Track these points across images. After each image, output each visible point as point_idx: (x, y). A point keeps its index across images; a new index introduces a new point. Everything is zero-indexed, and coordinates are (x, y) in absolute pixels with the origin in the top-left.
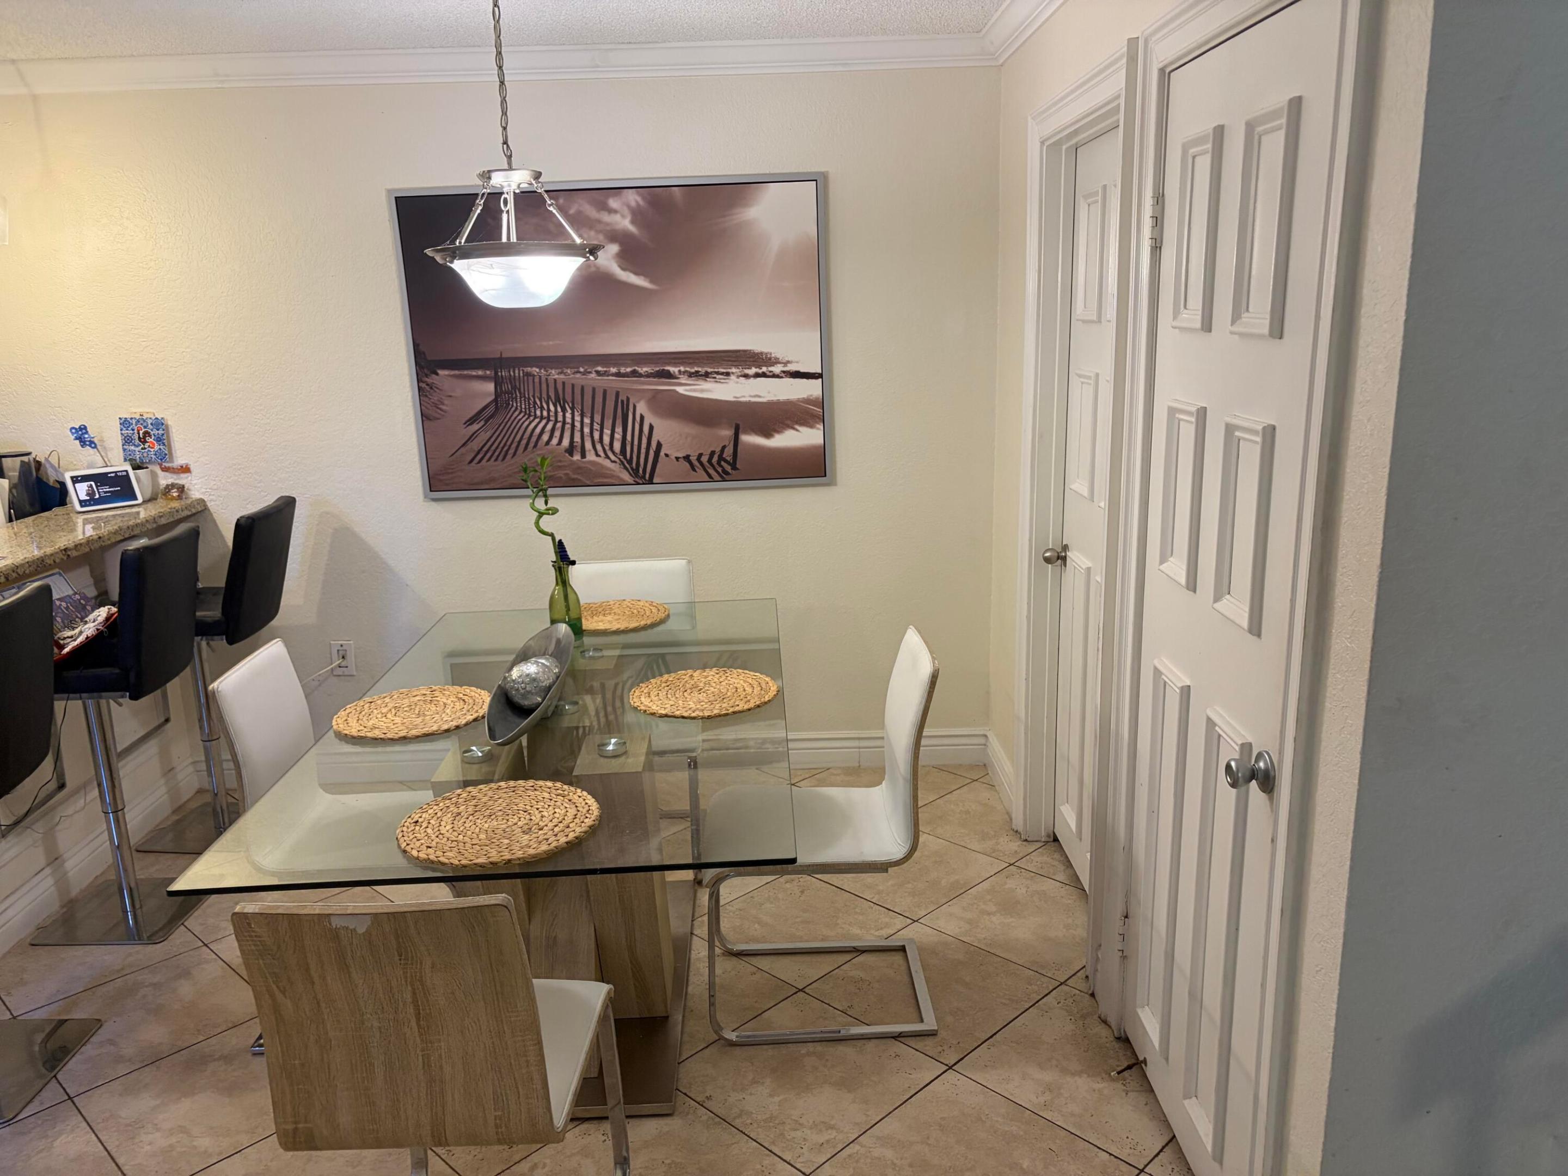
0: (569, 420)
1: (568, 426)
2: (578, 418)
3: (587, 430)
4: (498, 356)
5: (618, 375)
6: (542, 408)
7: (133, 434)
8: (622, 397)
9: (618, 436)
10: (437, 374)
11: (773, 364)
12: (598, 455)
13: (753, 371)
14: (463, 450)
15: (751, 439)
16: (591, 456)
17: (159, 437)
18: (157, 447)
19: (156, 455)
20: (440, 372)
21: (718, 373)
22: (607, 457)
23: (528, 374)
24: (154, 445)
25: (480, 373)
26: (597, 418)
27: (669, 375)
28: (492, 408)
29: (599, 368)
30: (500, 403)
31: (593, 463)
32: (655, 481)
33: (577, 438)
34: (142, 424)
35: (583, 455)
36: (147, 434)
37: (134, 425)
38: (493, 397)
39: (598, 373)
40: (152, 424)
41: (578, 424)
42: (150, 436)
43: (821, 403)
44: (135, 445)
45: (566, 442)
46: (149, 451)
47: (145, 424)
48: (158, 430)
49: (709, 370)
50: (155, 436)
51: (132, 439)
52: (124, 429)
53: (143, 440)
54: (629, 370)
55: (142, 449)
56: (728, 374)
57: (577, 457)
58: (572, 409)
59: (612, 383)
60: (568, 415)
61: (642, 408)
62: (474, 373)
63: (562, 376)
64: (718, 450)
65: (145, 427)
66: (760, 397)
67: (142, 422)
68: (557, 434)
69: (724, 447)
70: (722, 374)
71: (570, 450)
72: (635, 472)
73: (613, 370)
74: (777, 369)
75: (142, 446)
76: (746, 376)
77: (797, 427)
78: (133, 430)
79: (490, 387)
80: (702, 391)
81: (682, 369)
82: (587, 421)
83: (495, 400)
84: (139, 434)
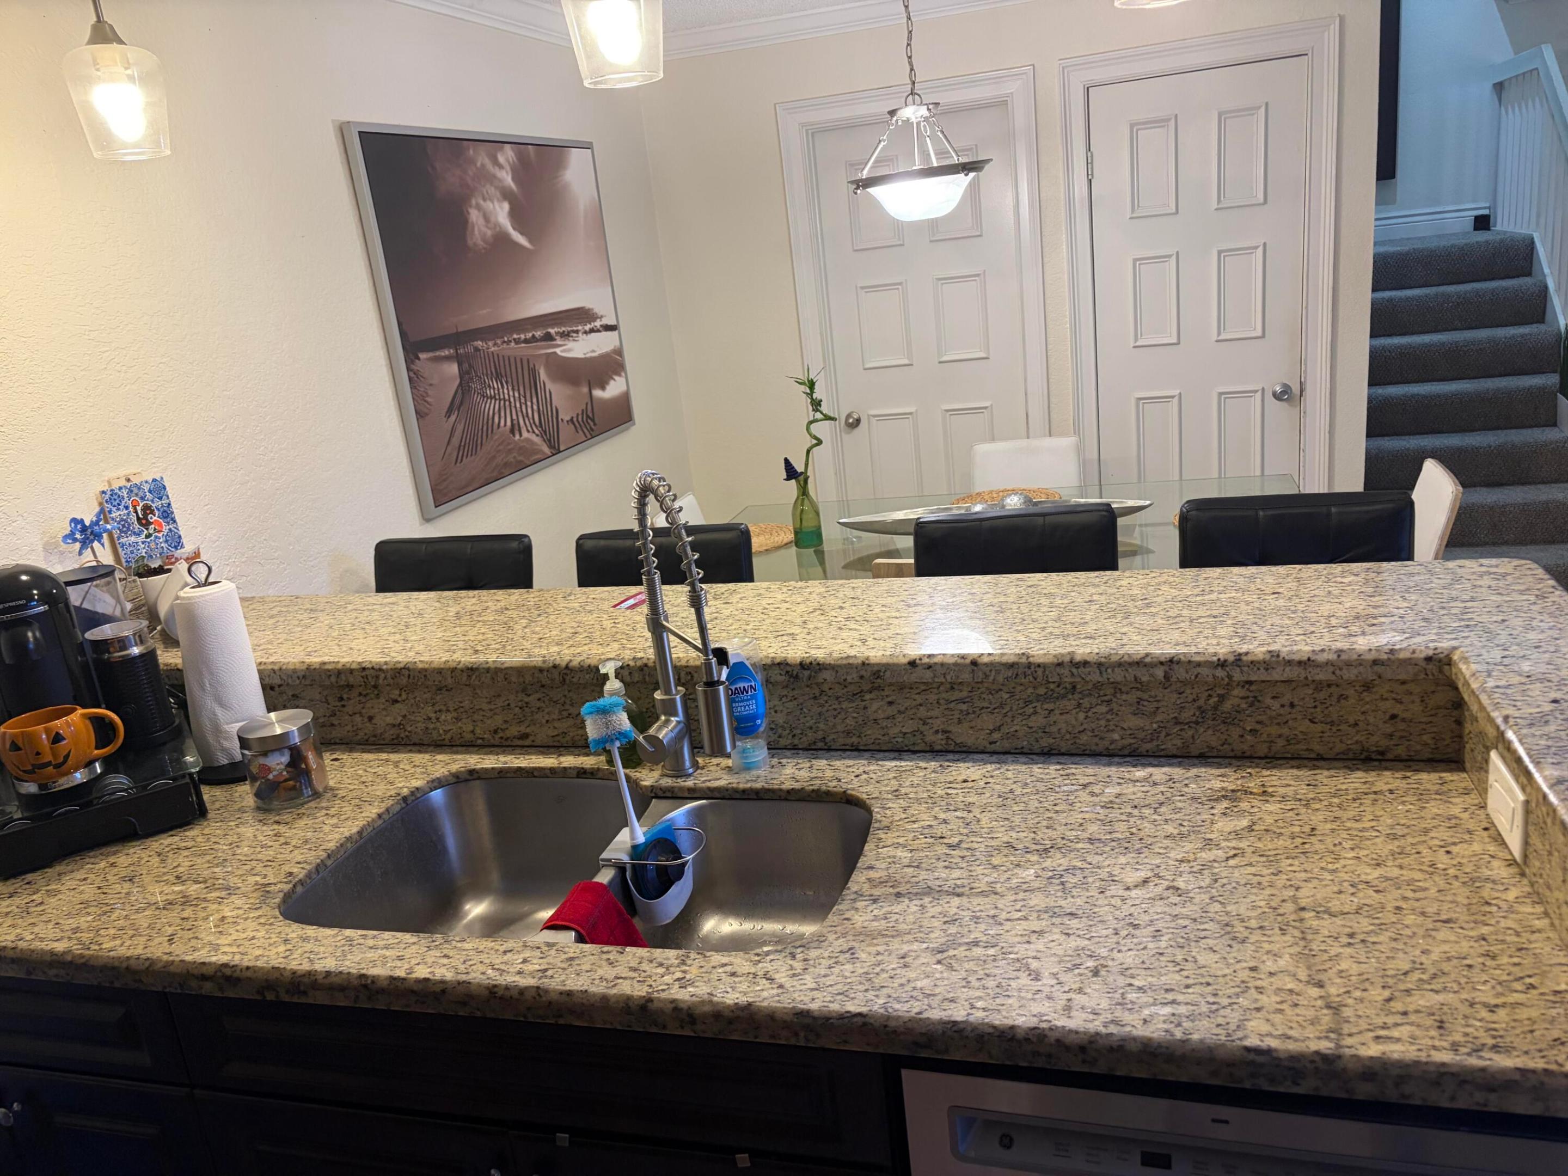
0: (507, 397)
1: (507, 403)
2: (511, 393)
3: (518, 405)
4: (455, 331)
5: (526, 341)
6: (489, 386)
7: (128, 514)
8: (531, 366)
9: (535, 407)
10: (418, 359)
11: (594, 320)
12: (528, 431)
13: (588, 327)
14: (449, 448)
15: (598, 393)
16: (525, 434)
17: (165, 511)
18: (165, 529)
19: (166, 541)
20: (423, 356)
21: (573, 332)
22: (534, 432)
23: (476, 349)
24: (160, 525)
25: (446, 352)
26: (522, 392)
27: (548, 337)
28: (460, 391)
29: (515, 336)
30: (464, 387)
31: (527, 440)
32: (562, 449)
33: (515, 417)
34: (137, 495)
35: (521, 435)
36: (147, 509)
37: (126, 499)
38: (458, 381)
39: (517, 341)
40: (150, 491)
41: (512, 400)
42: (152, 512)
43: (619, 352)
44: (135, 533)
45: (509, 423)
46: (156, 537)
47: (141, 494)
48: (160, 498)
49: (569, 329)
50: (158, 510)
51: (129, 525)
52: (114, 509)
53: (144, 522)
54: (530, 335)
55: (147, 537)
56: (577, 332)
57: (517, 437)
58: (507, 383)
59: (523, 350)
60: (506, 391)
61: (543, 375)
62: (443, 354)
63: (496, 348)
64: (584, 407)
65: (142, 499)
66: (593, 351)
67: (135, 491)
68: (503, 414)
69: (587, 404)
70: (575, 332)
71: (512, 431)
72: (550, 444)
73: (523, 336)
74: (598, 324)
75: (146, 532)
76: (586, 332)
77: (614, 377)
78: (127, 508)
79: (454, 368)
80: (569, 350)
81: (556, 330)
82: (517, 395)
83: (460, 384)
84: (136, 512)
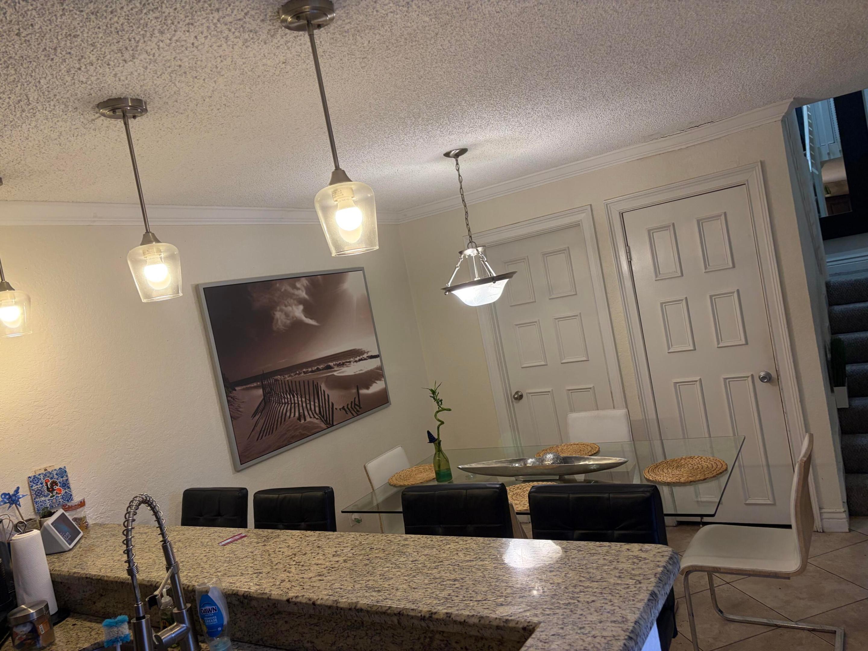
0: (296, 402)
1: (297, 405)
2: (300, 399)
3: (304, 405)
4: (261, 373)
5: (312, 371)
6: (284, 398)
7: (42, 487)
8: (315, 383)
9: (317, 404)
10: (235, 390)
11: (363, 354)
12: (311, 417)
13: (357, 359)
14: (253, 433)
15: (363, 391)
16: (308, 419)
17: (64, 483)
18: (63, 492)
19: (63, 498)
20: (237, 388)
21: (347, 362)
22: (315, 417)
23: (276, 380)
24: (60, 490)
25: (255, 384)
26: (307, 397)
27: (329, 367)
28: (263, 403)
29: (304, 370)
30: (266, 400)
31: (310, 422)
32: (334, 424)
33: (301, 411)
34: (48, 477)
35: (305, 420)
36: (54, 483)
37: (42, 479)
38: (263, 397)
39: (304, 373)
40: (57, 474)
41: (300, 403)
42: (57, 485)
43: (381, 368)
44: (44, 496)
45: (297, 414)
46: (57, 497)
47: (51, 476)
48: (62, 477)
49: (344, 361)
50: (60, 483)
51: (42, 492)
52: (34, 485)
53: (51, 490)
54: (316, 368)
55: (51, 497)
56: (350, 362)
57: (303, 421)
58: (297, 394)
59: (310, 376)
60: (296, 399)
61: (323, 387)
62: (252, 386)
63: (290, 378)
64: (353, 400)
65: (52, 478)
66: (361, 370)
67: (48, 475)
68: (293, 411)
69: (355, 398)
70: (348, 362)
71: (299, 419)
72: (326, 422)
73: (310, 370)
74: (365, 356)
75: (51, 494)
76: (356, 361)
77: (376, 381)
78: (42, 484)
79: (260, 392)
80: (343, 372)
81: (334, 363)
82: (304, 400)
83: (264, 399)
84: (47, 485)
